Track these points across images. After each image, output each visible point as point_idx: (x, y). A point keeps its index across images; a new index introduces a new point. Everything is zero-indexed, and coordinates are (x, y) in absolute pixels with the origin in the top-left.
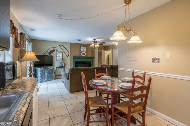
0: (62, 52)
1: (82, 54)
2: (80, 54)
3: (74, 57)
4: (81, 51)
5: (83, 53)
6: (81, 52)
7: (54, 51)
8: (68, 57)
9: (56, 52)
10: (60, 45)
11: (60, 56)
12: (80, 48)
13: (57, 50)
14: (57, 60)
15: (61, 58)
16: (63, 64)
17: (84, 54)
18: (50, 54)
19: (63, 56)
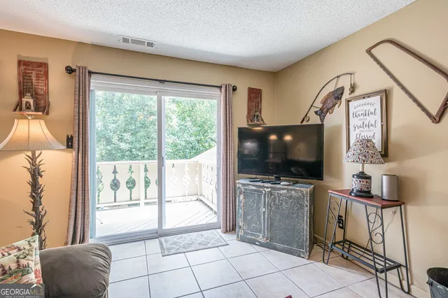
0: (383, 93)
7: (339, 98)
8: (438, 118)
9: (349, 101)
10: (369, 50)
13: (352, 89)
19: (395, 123)
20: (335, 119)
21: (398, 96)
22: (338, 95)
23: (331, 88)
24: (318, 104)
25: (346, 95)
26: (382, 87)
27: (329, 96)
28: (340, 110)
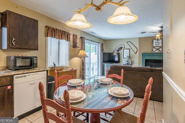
0: (129, 49)
1: (154, 50)
2: (153, 50)
3: (143, 54)
4: (154, 45)
5: (156, 48)
6: (154, 47)
7: (122, 49)
8: (136, 54)
9: (124, 49)
10: (127, 42)
11: (128, 53)
12: (153, 41)
13: (124, 47)
14: (124, 57)
15: (129, 55)
16: (130, 61)
17: (158, 49)
18: (118, 52)
19: (131, 53)
20: (121, 52)
21: (131, 50)
22: (121, 48)
23: (120, 46)
24: (117, 49)
25: (123, 48)
26: (129, 48)
27: (120, 48)
28: (122, 51)
